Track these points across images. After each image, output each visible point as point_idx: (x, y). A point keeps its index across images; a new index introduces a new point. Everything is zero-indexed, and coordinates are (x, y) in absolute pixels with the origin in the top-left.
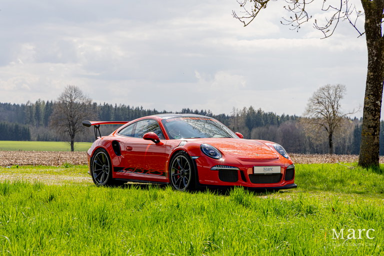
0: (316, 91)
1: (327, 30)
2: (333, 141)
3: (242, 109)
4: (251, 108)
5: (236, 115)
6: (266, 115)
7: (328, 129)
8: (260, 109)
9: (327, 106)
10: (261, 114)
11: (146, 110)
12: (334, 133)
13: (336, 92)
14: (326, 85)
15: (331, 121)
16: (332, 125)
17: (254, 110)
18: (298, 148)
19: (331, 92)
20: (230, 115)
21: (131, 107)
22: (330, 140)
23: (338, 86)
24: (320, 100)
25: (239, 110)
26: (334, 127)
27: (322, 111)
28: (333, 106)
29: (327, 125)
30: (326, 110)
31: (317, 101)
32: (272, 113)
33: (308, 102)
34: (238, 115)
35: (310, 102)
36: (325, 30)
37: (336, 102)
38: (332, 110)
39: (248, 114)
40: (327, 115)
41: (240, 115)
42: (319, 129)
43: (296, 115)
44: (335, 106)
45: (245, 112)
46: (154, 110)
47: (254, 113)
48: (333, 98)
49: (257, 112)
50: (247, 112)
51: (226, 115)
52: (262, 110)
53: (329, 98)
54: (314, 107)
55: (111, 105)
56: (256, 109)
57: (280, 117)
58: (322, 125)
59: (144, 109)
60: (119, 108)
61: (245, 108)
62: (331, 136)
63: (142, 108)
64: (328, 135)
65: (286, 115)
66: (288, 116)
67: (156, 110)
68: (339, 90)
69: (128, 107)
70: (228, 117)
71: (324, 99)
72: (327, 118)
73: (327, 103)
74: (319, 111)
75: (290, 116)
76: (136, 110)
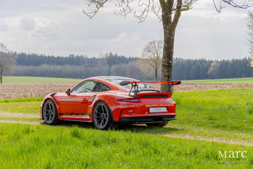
0: (147, 44)
1: (142, 17)
2: (158, 74)
3: (105, 54)
4: (111, 53)
5: (102, 58)
6: (119, 57)
7: (155, 66)
8: (116, 54)
9: (154, 53)
10: (116, 57)
11: (47, 56)
12: (158, 69)
13: (159, 44)
14: (153, 40)
15: (156, 62)
16: (157, 64)
17: (112, 55)
18: (139, 77)
19: (156, 44)
20: (98, 58)
21: (37, 54)
22: (156, 73)
23: (160, 41)
24: (150, 50)
25: (103, 54)
26: (158, 66)
27: (151, 56)
28: (157, 53)
29: (154, 64)
30: (153, 56)
31: (147, 50)
32: (123, 56)
33: (142, 51)
34: (103, 58)
35: (144, 51)
36: (140, 18)
37: (159, 51)
38: (157, 55)
39: (109, 57)
40: (154, 58)
41: (104, 58)
42: (149, 67)
43: (138, 57)
44: (159, 53)
45: (107, 56)
46: (52, 56)
47: (112, 56)
48: (157, 48)
49: (114, 56)
50: (108, 56)
51: (96, 58)
52: (117, 54)
53: (155, 48)
54: (146, 54)
55: (25, 53)
56: (114, 54)
57: (128, 58)
58: (151, 64)
59: (46, 55)
60: (30, 55)
61: (107, 53)
62: (156, 71)
63: (44, 54)
64: (155, 70)
65: (131, 57)
66: (133, 57)
67: (53, 56)
68: (160, 43)
69: (36, 54)
70: (97, 59)
71: (152, 49)
72: (154, 60)
73: (154, 51)
74: (149, 56)
75: (134, 57)
76: (41, 56)
